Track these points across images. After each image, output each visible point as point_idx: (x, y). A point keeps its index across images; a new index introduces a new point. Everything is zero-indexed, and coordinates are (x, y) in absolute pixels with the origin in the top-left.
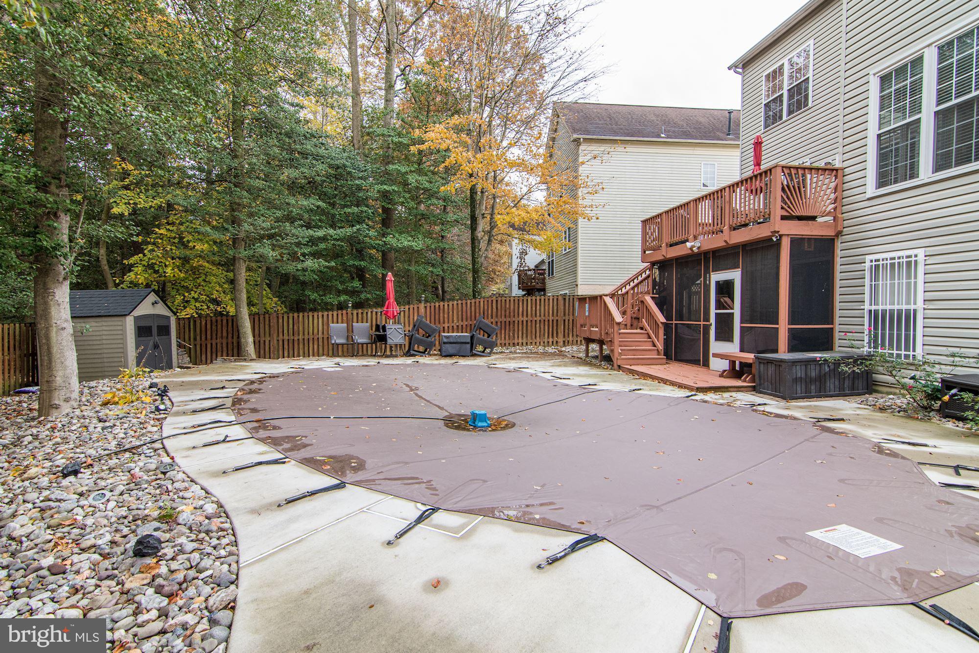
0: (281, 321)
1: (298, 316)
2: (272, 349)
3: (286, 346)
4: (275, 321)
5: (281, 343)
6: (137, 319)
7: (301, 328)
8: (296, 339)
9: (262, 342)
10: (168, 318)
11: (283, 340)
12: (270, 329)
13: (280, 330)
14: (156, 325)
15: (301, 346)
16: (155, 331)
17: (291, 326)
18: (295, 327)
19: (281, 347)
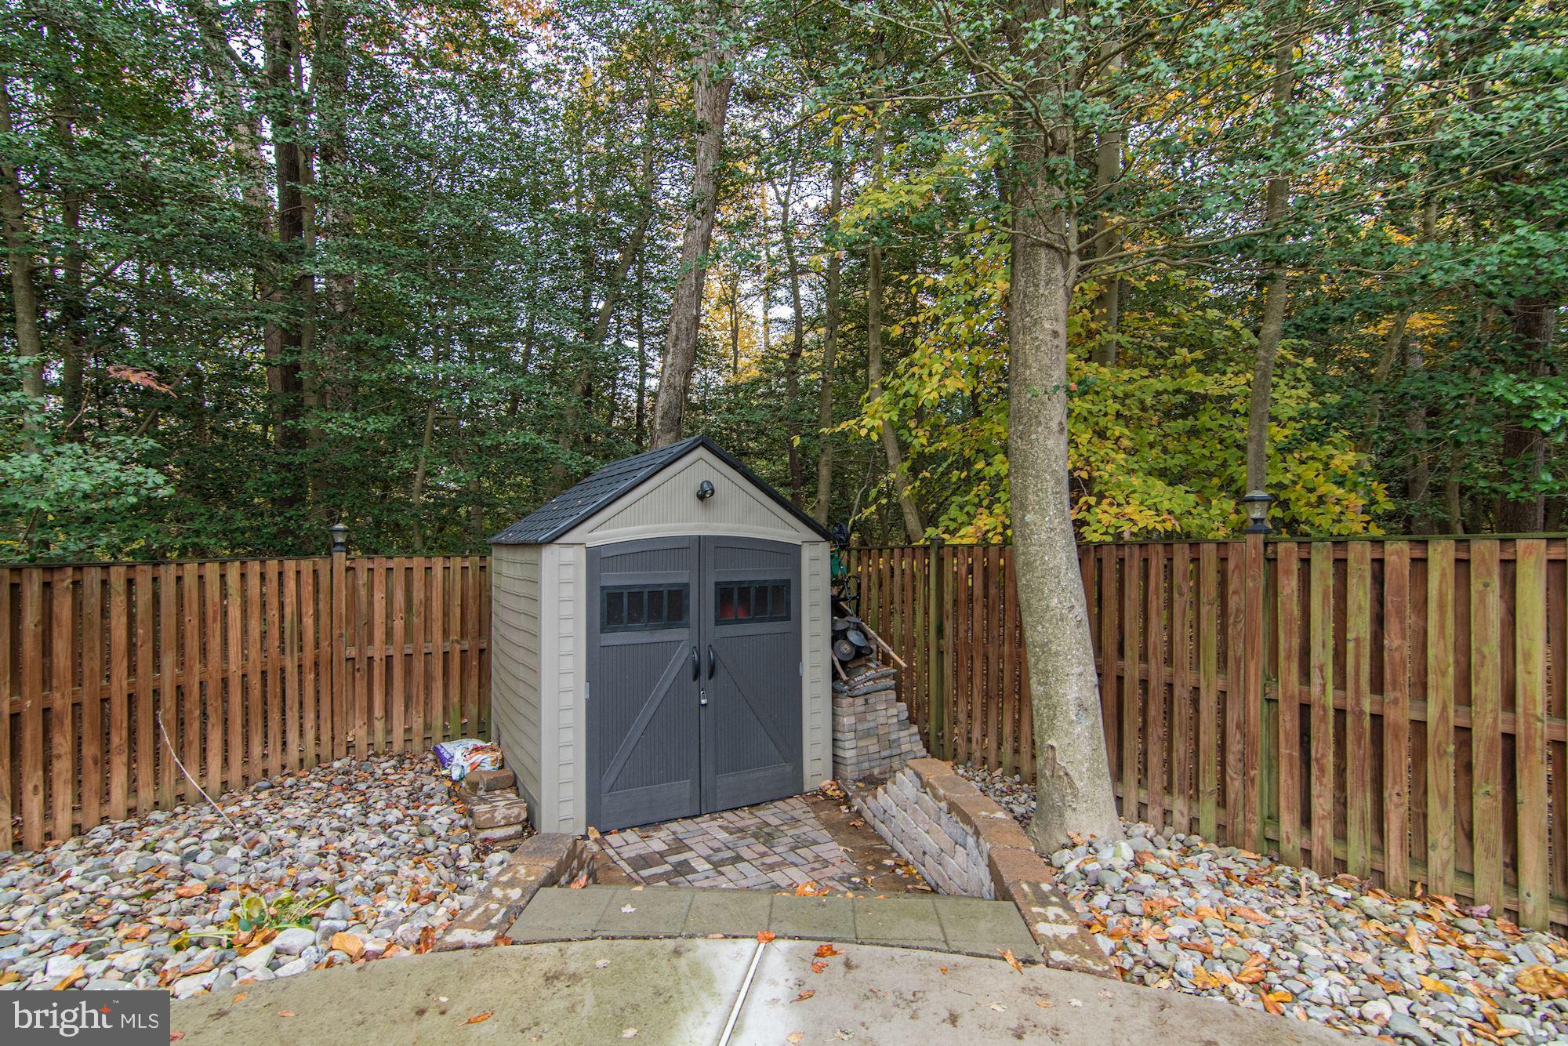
0: (1289, 586)
1: (1420, 564)
2: (1235, 746)
3: (1323, 749)
4: (1256, 581)
5: (1289, 722)
6: (597, 558)
7: (1440, 652)
8: (1399, 713)
9: (1181, 693)
10: (790, 553)
11: (1305, 709)
12: (1223, 630)
13: (1288, 643)
14: (711, 580)
15: (1441, 774)
16: (702, 603)
17: (1360, 626)
18: (1393, 640)
19: (1289, 750)
